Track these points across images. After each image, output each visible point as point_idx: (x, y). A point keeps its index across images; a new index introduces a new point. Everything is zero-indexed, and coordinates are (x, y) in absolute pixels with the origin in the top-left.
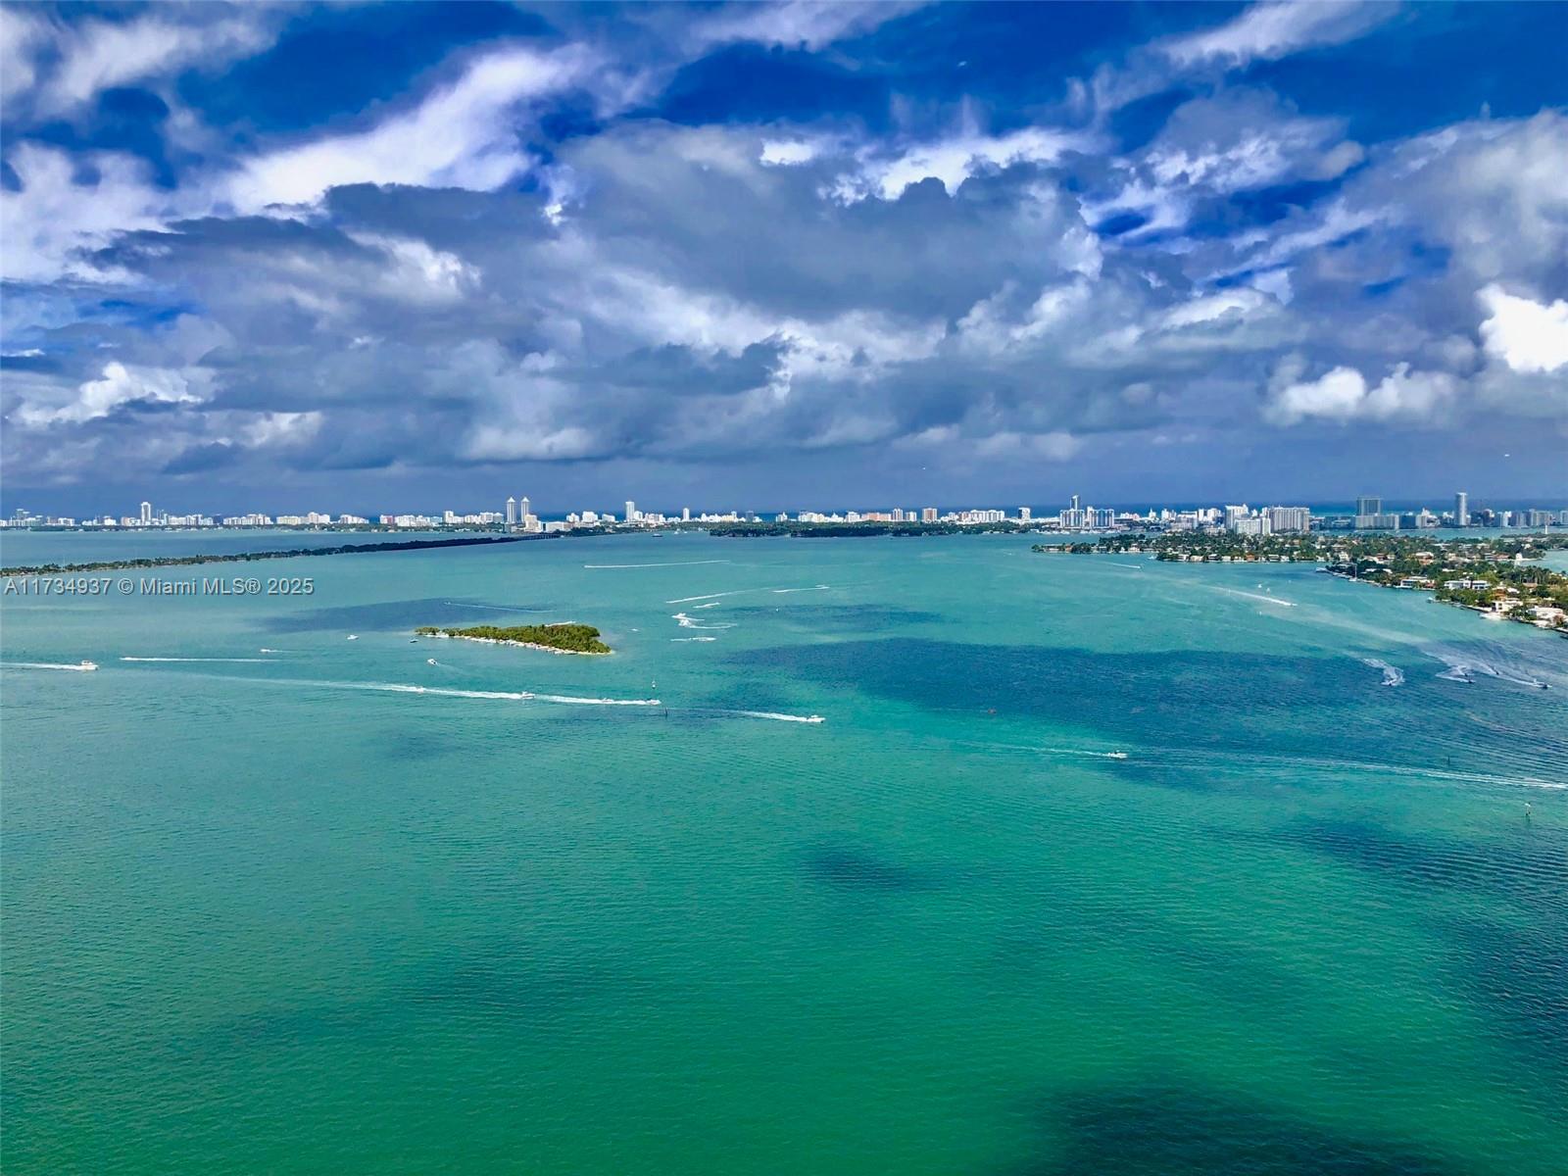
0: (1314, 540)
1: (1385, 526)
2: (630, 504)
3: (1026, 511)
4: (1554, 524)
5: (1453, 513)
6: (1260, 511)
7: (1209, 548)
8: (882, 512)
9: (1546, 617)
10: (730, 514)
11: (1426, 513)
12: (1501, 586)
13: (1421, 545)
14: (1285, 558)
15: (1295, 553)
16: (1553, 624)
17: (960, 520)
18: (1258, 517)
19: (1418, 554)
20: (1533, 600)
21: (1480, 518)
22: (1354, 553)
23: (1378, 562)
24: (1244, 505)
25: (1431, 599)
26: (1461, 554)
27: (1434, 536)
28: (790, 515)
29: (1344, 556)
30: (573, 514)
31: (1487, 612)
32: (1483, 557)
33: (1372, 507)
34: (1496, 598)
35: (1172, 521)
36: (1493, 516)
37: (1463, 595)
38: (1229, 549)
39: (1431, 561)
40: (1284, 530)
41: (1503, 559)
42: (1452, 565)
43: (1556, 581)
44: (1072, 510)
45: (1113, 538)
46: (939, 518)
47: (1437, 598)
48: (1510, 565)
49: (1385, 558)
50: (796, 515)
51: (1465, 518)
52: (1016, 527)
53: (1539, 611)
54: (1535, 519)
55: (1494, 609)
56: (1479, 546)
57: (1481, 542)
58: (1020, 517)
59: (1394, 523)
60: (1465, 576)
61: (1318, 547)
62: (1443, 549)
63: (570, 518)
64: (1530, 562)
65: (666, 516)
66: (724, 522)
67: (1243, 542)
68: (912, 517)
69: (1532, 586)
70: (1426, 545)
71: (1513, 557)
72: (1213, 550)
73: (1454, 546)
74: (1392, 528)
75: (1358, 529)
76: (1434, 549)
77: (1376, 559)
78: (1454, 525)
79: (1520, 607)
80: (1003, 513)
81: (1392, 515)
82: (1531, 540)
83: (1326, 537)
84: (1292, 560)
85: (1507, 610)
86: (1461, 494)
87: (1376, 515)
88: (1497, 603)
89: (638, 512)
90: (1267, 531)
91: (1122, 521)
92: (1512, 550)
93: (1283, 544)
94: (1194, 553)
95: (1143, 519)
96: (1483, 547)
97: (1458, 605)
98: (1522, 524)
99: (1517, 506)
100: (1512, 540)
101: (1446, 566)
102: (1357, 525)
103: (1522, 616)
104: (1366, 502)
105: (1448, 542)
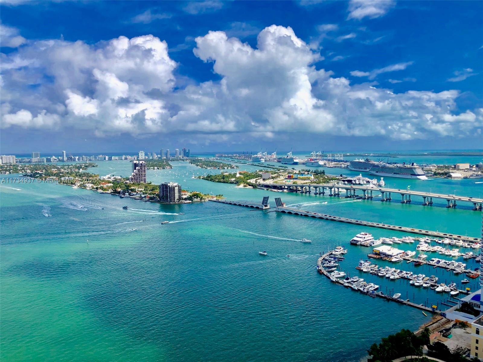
0: (18, 166)
1: (41, 161)
4: (90, 160)
5: (62, 157)
9: (89, 186)
11: (54, 157)
13: (53, 167)
14: (8, 173)
15: (11, 171)
16: (91, 188)
19: (52, 170)
21: (70, 159)
22: (32, 170)
26: (65, 169)
27: (57, 164)
29: (28, 171)
31: (73, 186)
32: (71, 170)
33: (36, 156)
36: (73, 158)
39: (56, 172)
40: (7, 163)
41: (77, 170)
42: (63, 173)
43: (91, 176)
48: (79, 172)
49: (42, 171)
51: (65, 159)
53: (87, 185)
54: (84, 159)
55: (75, 185)
57: (70, 166)
59: (44, 160)
60: (66, 176)
61: (19, 168)
62: (60, 168)
64: (84, 171)
71: (79, 170)
73: (63, 167)
74: (44, 162)
76: (57, 168)
77: (39, 172)
78: (63, 161)
79: (82, 184)
81: (43, 158)
82: (84, 165)
83: (22, 165)
84: (10, 173)
85: (79, 185)
86: (64, 151)
87: (38, 158)
88: (76, 183)
92: (79, 168)
93: (7, 168)
96: (71, 167)
97: (65, 184)
98: (81, 160)
99: (80, 155)
100: (79, 165)
101: (61, 173)
102: (32, 161)
103: (83, 187)
104: (35, 154)
105: (61, 166)
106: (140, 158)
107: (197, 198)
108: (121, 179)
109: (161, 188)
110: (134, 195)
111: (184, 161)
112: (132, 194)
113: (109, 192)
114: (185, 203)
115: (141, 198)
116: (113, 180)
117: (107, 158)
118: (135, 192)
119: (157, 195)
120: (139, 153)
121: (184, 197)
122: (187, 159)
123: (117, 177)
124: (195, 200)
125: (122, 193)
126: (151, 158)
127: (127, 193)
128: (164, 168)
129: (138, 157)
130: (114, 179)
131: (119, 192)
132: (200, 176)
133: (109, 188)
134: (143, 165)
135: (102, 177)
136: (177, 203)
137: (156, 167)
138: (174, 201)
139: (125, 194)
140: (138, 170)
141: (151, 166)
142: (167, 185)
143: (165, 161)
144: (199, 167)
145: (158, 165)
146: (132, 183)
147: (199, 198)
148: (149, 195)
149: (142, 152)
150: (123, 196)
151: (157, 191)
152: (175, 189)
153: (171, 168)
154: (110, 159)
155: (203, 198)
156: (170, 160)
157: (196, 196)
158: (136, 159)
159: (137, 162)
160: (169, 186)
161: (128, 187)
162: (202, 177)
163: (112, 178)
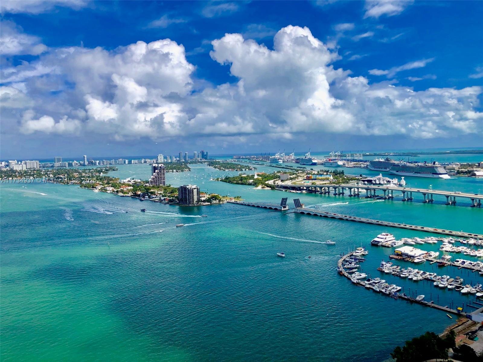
0: (41, 171)
1: (64, 166)
4: (110, 164)
5: (83, 161)
6: (21, 162)
7: (3, 175)
9: (110, 190)
11: (75, 162)
12: (98, 182)
15: (35, 175)
16: (112, 192)
18: (21, 164)
19: (74, 174)
20: (106, 185)
21: (91, 163)
22: (55, 175)
23: (62, 177)
24: (16, 160)
25: (79, 187)
26: (86, 173)
27: (78, 168)
29: (51, 176)
31: (94, 190)
32: (92, 174)
33: (59, 160)
34: (97, 186)
36: (94, 162)
37: (88, 185)
38: (11, 175)
39: (78, 176)
40: (31, 168)
42: (84, 177)
43: (111, 180)
47: (80, 187)
48: (99, 176)
49: (64, 176)
51: (86, 163)
53: (108, 188)
54: (105, 163)
55: (96, 189)
56: (91, 171)
57: (91, 170)
59: (66, 164)
61: (43, 173)
62: (81, 172)
64: (105, 175)
67: (16, 172)
69: (106, 182)
70: (76, 171)
71: (100, 174)
72: (5, 176)
73: (84, 171)
74: (66, 166)
75: (55, 167)
76: (79, 172)
78: (84, 165)
79: (103, 188)
81: (65, 162)
82: (104, 169)
83: (45, 170)
85: (100, 189)
86: (85, 156)
87: (61, 162)
88: (97, 187)
90: (24, 169)
92: (99, 172)
93: (31, 173)
96: (92, 171)
97: (87, 188)
98: (102, 164)
99: (100, 159)
100: (99, 169)
101: (82, 177)
103: (104, 190)
104: (57, 159)
105: (82, 170)
106: (159, 161)
107: (215, 200)
109: (180, 190)
110: (153, 198)
111: (202, 163)
112: (151, 197)
113: (129, 195)
114: (203, 205)
115: (161, 201)
116: (133, 183)
117: (127, 161)
118: (155, 194)
119: (176, 197)
120: (158, 156)
121: (203, 199)
122: (205, 162)
123: (137, 180)
124: (214, 202)
125: (142, 196)
126: (170, 160)
127: (147, 195)
128: (182, 171)
129: (157, 160)
131: (139, 195)
132: (218, 178)
133: (129, 192)
134: (162, 168)
135: (122, 180)
136: (196, 205)
137: (175, 170)
138: (193, 204)
139: (144, 197)
140: (157, 173)
141: (170, 169)
142: (186, 187)
143: (183, 164)
144: (217, 169)
145: (177, 167)
146: (151, 186)
147: (218, 200)
148: (168, 197)
149: (161, 156)
150: (142, 199)
151: (176, 194)
152: (194, 191)
153: (190, 170)
154: (130, 162)
155: (222, 200)
156: (189, 163)
157: (215, 198)
158: (155, 162)
159: (157, 165)
160: (188, 188)
161: (147, 189)
162: (221, 179)
163: (132, 181)
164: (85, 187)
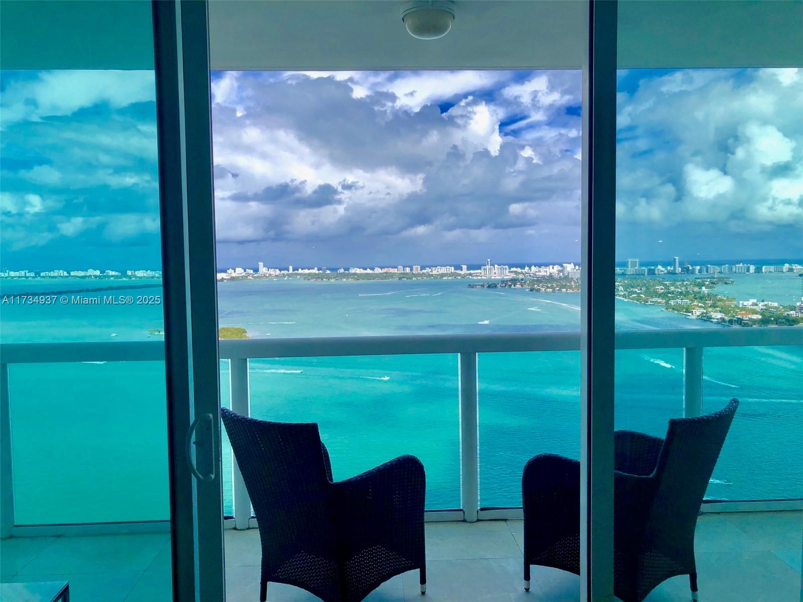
1: (641, 273)
2: (261, 264)
3: (464, 267)
4: (720, 272)
5: (673, 267)
6: (579, 267)
7: (555, 285)
8: (392, 268)
9: (717, 318)
10: (314, 269)
11: (660, 267)
12: (695, 303)
13: (658, 282)
16: (720, 321)
17: (432, 272)
18: (579, 269)
19: (656, 287)
20: (710, 309)
21: (686, 270)
22: (626, 287)
23: (638, 291)
24: (572, 264)
25: (663, 309)
26: (676, 287)
27: (664, 278)
28: (345, 269)
29: (621, 288)
30: (230, 269)
31: (689, 316)
32: (687, 288)
33: (634, 264)
34: (693, 309)
35: (536, 272)
36: (691, 268)
37: (678, 308)
38: (565, 285)
39: (663, 291)
41: (696, 289)
42: (672, 293)
43: (720, 300)
44: (487, 266)
45: (508, 281)
46: (421, 270)
47: (666, 309)
48: (699, 293)
49: (641, 289)
50: (348, 269)
51: (679, 270)
52: (460, 275)
53: (713, 315)
54: (710, 270)
55: (693, 314)
57: (686, 281)
58: (462, 270)
59: (644, 272)
60: (678, 298)
62: (668, 285)
63: (229, 271)
64: (709, 291)
65: (280, 270)
66: (311, 273)
67: (571, 282)
68: (408, 270)
69: (710, 303)
70: (660, 283)
71: (701, 288)
72: (557, 286)
73: (673, 283)
74: (644, 275)
75: (628, 275)
76: (664, 285)
77: (636, 290)
78: (674, 273)
79: (705, 313)
80: (453, 268)
81: (644, 268)
82: (709, 280)
85: (698, 315)
86: (676, 258)
87: (636, 268)
88: (694, 311)
89: (265, 268)
91: (512, 272)
92: (700, 285)
94: (548, 287)
95: (522, 271)
96: (687, 284)
97: (676, 312)
98: (704, 272)
99: (702, 264)
100: (700, 280)
101: (669, 293)
102: (627, 273)
103: (705, 317)
104: (631, 261)
105: (671, 281)
108: (779, 308)
116: (762, 309)
117: (752, 268)
123: (770, 303)
130: (765, 307)
133: (754, 324)
135: (741, 302)
146: (800, 315)
154: (758, 270)
163: (760, 305)
164: (673, 309)
